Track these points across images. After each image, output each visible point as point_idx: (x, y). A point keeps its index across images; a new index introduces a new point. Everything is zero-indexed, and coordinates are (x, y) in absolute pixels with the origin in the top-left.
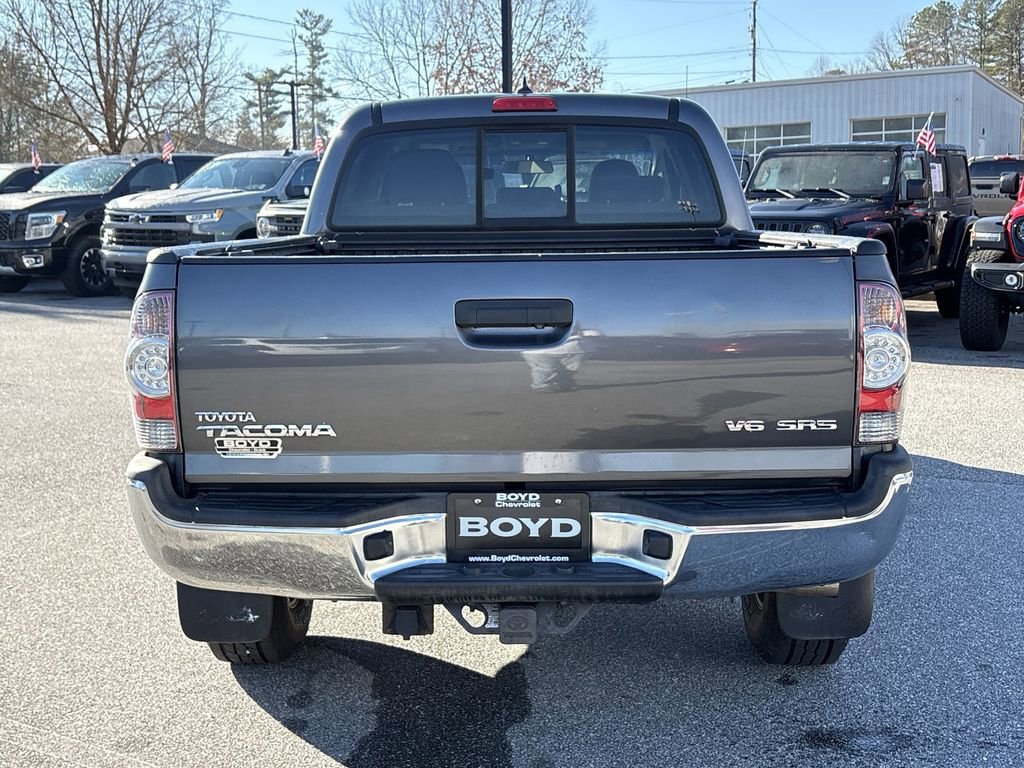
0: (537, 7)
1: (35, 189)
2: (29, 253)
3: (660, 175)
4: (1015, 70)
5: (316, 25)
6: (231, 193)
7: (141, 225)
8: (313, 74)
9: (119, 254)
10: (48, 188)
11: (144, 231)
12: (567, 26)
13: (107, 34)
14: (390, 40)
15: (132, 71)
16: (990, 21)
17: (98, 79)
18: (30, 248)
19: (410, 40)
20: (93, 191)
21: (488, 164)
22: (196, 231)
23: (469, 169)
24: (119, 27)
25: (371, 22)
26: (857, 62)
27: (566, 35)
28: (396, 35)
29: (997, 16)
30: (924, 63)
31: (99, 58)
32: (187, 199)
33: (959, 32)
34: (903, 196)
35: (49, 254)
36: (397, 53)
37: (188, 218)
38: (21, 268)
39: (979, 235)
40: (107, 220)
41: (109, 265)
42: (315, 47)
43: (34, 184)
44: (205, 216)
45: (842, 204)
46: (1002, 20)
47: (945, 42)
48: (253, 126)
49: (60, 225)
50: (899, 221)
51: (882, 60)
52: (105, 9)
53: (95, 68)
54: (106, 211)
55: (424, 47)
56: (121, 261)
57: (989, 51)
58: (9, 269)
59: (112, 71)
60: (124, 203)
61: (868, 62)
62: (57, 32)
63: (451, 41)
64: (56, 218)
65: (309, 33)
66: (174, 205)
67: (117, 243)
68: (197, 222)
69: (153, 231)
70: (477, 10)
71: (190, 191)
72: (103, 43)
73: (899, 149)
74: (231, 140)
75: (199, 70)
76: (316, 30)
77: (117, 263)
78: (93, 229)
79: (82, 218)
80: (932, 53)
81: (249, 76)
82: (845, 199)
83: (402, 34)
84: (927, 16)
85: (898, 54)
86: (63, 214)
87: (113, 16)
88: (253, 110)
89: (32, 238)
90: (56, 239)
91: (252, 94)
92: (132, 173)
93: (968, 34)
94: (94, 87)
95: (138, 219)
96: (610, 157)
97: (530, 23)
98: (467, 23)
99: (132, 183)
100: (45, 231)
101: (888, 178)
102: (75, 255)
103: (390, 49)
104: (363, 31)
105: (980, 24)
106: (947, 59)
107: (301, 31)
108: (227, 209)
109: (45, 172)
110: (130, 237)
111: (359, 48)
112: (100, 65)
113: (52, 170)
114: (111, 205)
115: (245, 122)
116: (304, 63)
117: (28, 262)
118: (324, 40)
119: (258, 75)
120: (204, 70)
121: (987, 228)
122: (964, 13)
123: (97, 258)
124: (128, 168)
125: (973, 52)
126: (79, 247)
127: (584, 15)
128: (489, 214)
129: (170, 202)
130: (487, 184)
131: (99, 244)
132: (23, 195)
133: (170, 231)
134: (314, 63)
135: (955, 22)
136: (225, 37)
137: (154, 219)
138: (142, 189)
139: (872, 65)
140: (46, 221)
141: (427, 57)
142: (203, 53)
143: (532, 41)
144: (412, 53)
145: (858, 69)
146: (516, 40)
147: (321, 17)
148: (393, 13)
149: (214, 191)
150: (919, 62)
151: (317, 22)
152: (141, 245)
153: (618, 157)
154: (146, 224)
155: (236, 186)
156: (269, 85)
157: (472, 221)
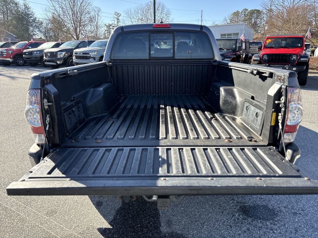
0: (160, 11)
1: (60, 47)
2: (59, 60)
3: (193, 45)
4: (251, 24)
5: (118, 15)
6: (99, 48)
7: (80, 55)
8: (117, 25)
9: (77, 61)
10: (62, 47)
11: (81, 56)
12: (166, 15)
13: (75, 15)
14: (132, 18)
15: (80, 23)
16: (246, 14)
17: (73, 25)
18: (59, 59)
19: (136, 18)
20: (71, 48)
21: (152, 43)
22: (92, 56)
23: (147, 44)
24: (77, 14)
25: (128, 14)
26: (221, 23)
27: (166, 17)
28: (133, 17)
29: (248, 14)
30: (233, 23)
31: (73, 20)
32: (90, 49)
33: (240, 17)
34: (237, 50)
35: (63, 61)
36: (133, 20)
37: (90, 54)
38: (57, 63)
39: (254, 58)
40: (74, 54)
41: (75, 63)
42: (118, 19)
43: (60, 46)
44: (93, 53)
45: (225, 51)
46: (249, 14)
47: (238, 19)
48: (107, 35)
49: (65, 55)
50: (236, 55)
51: (225, 22)
52: (74, 10)
53: (73, 22)
54: (74, 52)
55: (139, 19)
56: (77, 62)
57: (246, 20)
58: (55, 64)
59: (76, 23)
60: (77, 50)
61: (223, 23)
62: (64, 14)
63: (144, 18)
64: (64, 53)
65: (117, 17)
66: (87, 51)
67: (76, 59)
68: (92, 54)
69: (83, 56)
70: (149, 12)
71: (90, 48)
72: (74, 17)
73: (237, 40)
74: (102, 38)
75: (96, 23)
76: (118, 16)
77: (76, 63)
78: (71, 56)
79: (69, 53)
80: (235, 21)
81: (105, 25)
82: (225, 50)
83: (134, 17)
84: (235, 13)
85: (229, 21)
86: (65, 52)
87: (76, 11)
88: (106, 32)
89: (59, 57)
90: (64, 58)
91: (106, 29)
92: (79, 44)
93: (242, 17)
94: (72, 26)
95: (80, 54)
96: (181, 41)
97: (159, 14)
98: (147, 14)
99: (79, 46)
100: (62, 56)
101: (234, 46)
102: (68, 61)
103: (132, 20)
104: (127, 16)
105: (245, 15)
106: (238, 22)
107: (115, 16)
108: (98, 52)
109: (62, 44)
110: (78, 57)
111: (126, 19)
112: (74, 22)
113: (63, 43)
114: (74, 51)
115: (105, 34)
116: (116, 22)
117: (58, 62)
118: (120, 18)
119: (107, 25)
120: (97, 24)
121: (256, 57)
122: (241, 13)
123: (72, 61)
124: (78, 43)
125: (243, 21)
126: (69, 59)
127: (169, 13)
128: (152, 56)
129: (86, 50)
130: (152, 48)
131: (73, 59)
132: (57, 48)
133: (86, 56)
134: (118, 22)
135: (240, 15)
136: (101, 17)
137: (83, 54)
138: (81, 47)
139: (224, 23)
140: (62, 54)
141: (139, 21)
142: (96, 21)
143: (159, 18)
144: (136, 20)
145: (221, 24)
146: (156, 18)
147: (119, 13)
148: (133, 12)
149: (95, 48)
150: (232, 23)
151: (118, 14)
152: (81, 59)
153: (183, 41)
154: (82, 55)
155: (100, 47)
156: (109, 26)
157: (148, 58)
